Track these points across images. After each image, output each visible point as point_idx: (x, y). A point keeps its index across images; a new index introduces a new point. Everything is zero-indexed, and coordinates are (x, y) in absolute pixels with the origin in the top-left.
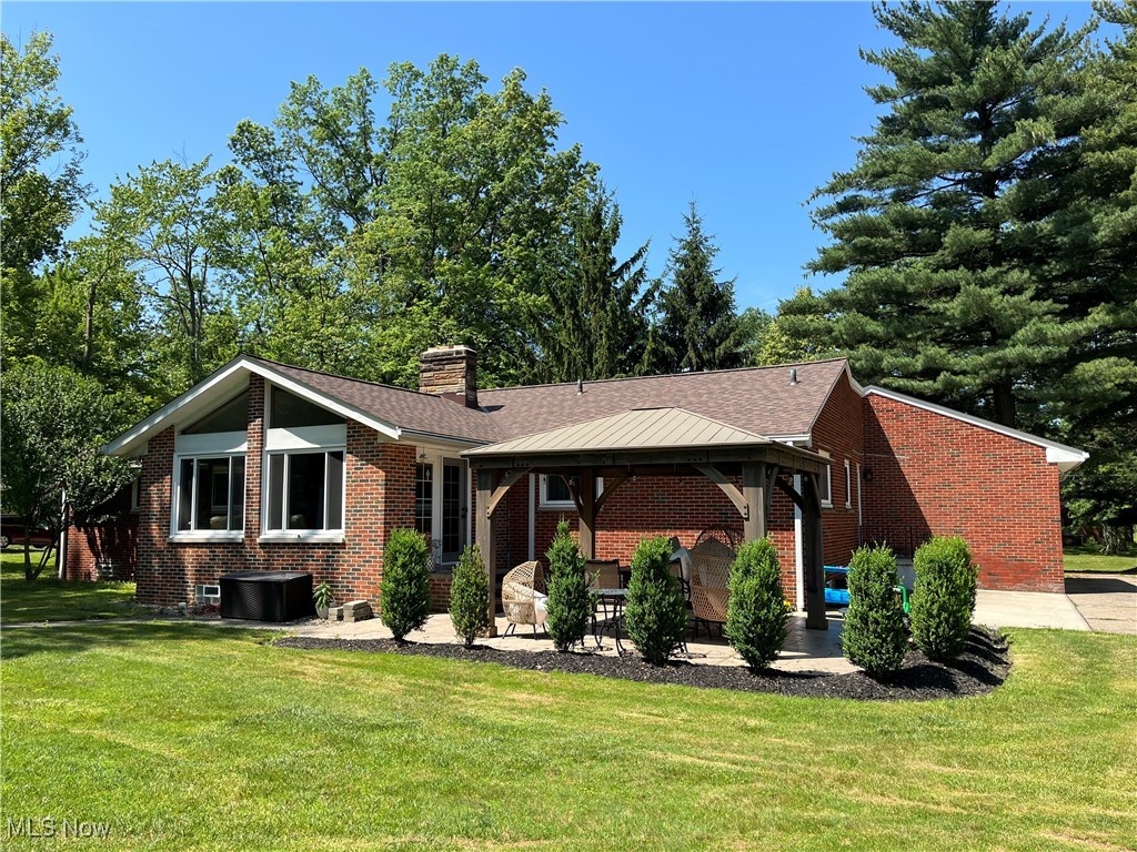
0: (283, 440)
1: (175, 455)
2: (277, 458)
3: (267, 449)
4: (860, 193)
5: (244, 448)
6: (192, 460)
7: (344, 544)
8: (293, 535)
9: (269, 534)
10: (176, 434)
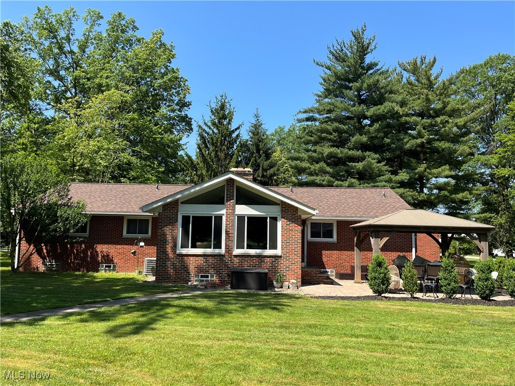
0: (244, 210)
1: (179, 213)
2: (241, 218)
3: (236, 213)
4: (314, 115)
5: (224, 212)
6: (190, 216)
7: (281, 256)
8: (253, 252)
9: (237, 252)
10: (179, 203)
